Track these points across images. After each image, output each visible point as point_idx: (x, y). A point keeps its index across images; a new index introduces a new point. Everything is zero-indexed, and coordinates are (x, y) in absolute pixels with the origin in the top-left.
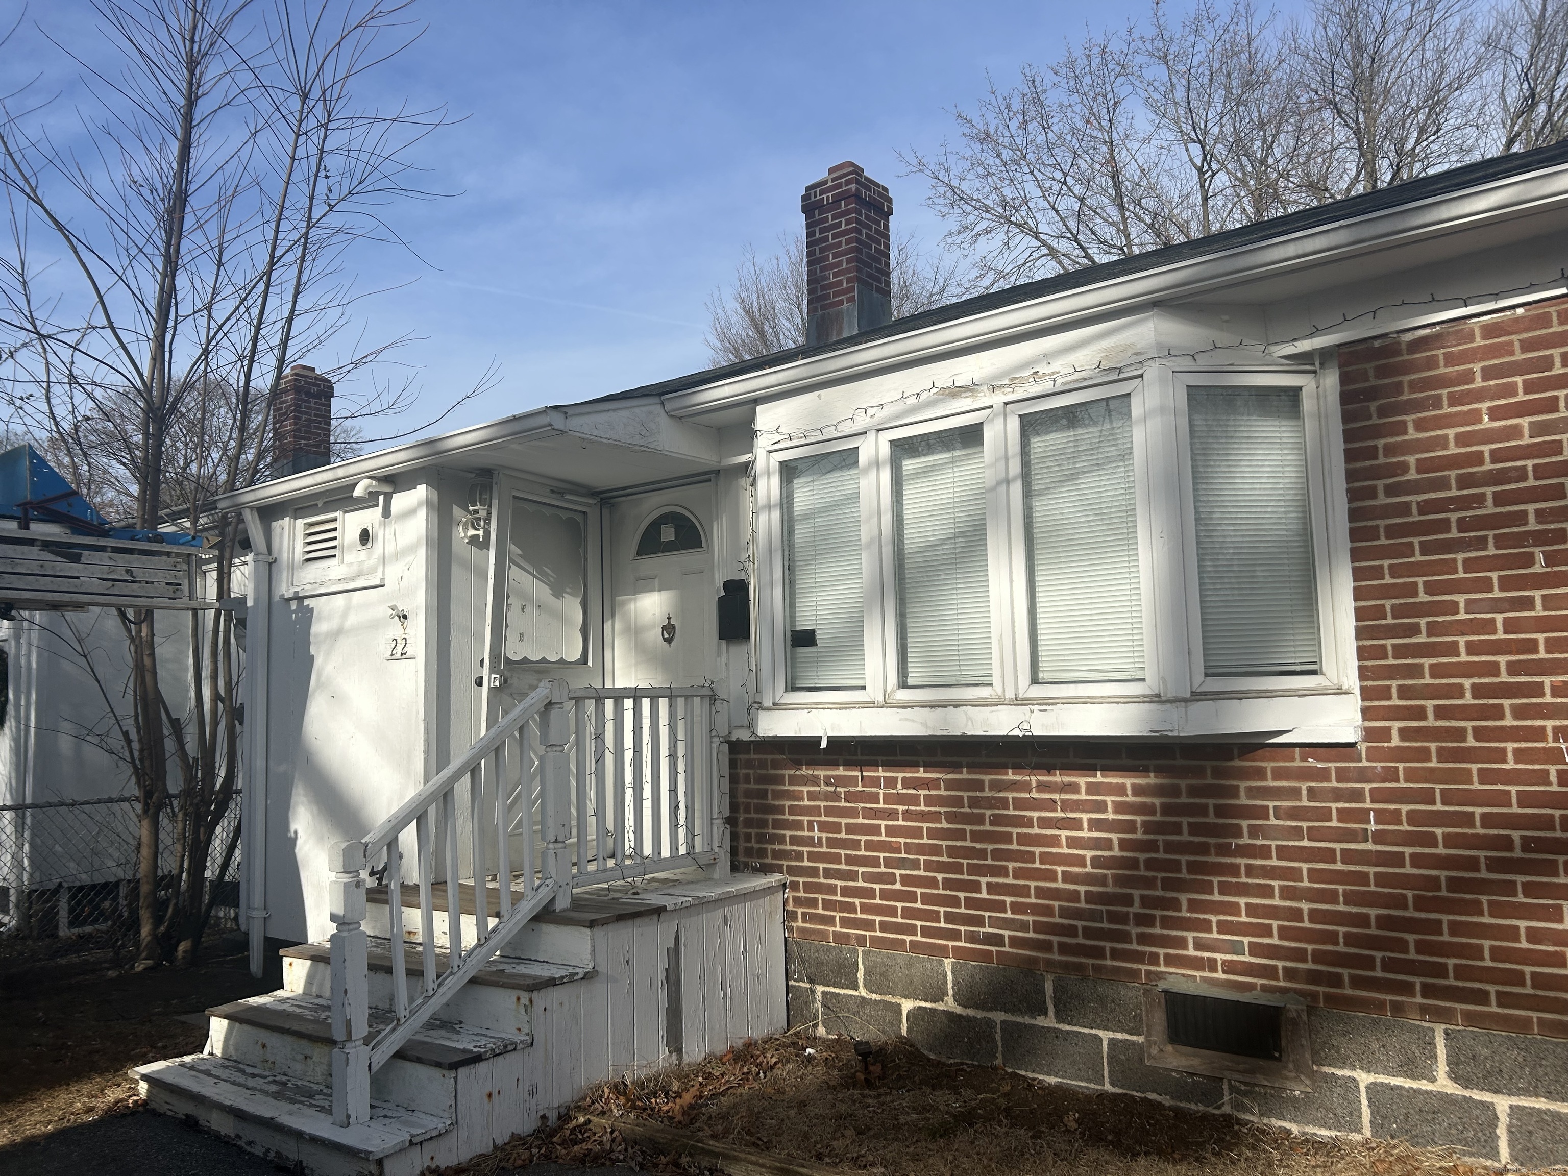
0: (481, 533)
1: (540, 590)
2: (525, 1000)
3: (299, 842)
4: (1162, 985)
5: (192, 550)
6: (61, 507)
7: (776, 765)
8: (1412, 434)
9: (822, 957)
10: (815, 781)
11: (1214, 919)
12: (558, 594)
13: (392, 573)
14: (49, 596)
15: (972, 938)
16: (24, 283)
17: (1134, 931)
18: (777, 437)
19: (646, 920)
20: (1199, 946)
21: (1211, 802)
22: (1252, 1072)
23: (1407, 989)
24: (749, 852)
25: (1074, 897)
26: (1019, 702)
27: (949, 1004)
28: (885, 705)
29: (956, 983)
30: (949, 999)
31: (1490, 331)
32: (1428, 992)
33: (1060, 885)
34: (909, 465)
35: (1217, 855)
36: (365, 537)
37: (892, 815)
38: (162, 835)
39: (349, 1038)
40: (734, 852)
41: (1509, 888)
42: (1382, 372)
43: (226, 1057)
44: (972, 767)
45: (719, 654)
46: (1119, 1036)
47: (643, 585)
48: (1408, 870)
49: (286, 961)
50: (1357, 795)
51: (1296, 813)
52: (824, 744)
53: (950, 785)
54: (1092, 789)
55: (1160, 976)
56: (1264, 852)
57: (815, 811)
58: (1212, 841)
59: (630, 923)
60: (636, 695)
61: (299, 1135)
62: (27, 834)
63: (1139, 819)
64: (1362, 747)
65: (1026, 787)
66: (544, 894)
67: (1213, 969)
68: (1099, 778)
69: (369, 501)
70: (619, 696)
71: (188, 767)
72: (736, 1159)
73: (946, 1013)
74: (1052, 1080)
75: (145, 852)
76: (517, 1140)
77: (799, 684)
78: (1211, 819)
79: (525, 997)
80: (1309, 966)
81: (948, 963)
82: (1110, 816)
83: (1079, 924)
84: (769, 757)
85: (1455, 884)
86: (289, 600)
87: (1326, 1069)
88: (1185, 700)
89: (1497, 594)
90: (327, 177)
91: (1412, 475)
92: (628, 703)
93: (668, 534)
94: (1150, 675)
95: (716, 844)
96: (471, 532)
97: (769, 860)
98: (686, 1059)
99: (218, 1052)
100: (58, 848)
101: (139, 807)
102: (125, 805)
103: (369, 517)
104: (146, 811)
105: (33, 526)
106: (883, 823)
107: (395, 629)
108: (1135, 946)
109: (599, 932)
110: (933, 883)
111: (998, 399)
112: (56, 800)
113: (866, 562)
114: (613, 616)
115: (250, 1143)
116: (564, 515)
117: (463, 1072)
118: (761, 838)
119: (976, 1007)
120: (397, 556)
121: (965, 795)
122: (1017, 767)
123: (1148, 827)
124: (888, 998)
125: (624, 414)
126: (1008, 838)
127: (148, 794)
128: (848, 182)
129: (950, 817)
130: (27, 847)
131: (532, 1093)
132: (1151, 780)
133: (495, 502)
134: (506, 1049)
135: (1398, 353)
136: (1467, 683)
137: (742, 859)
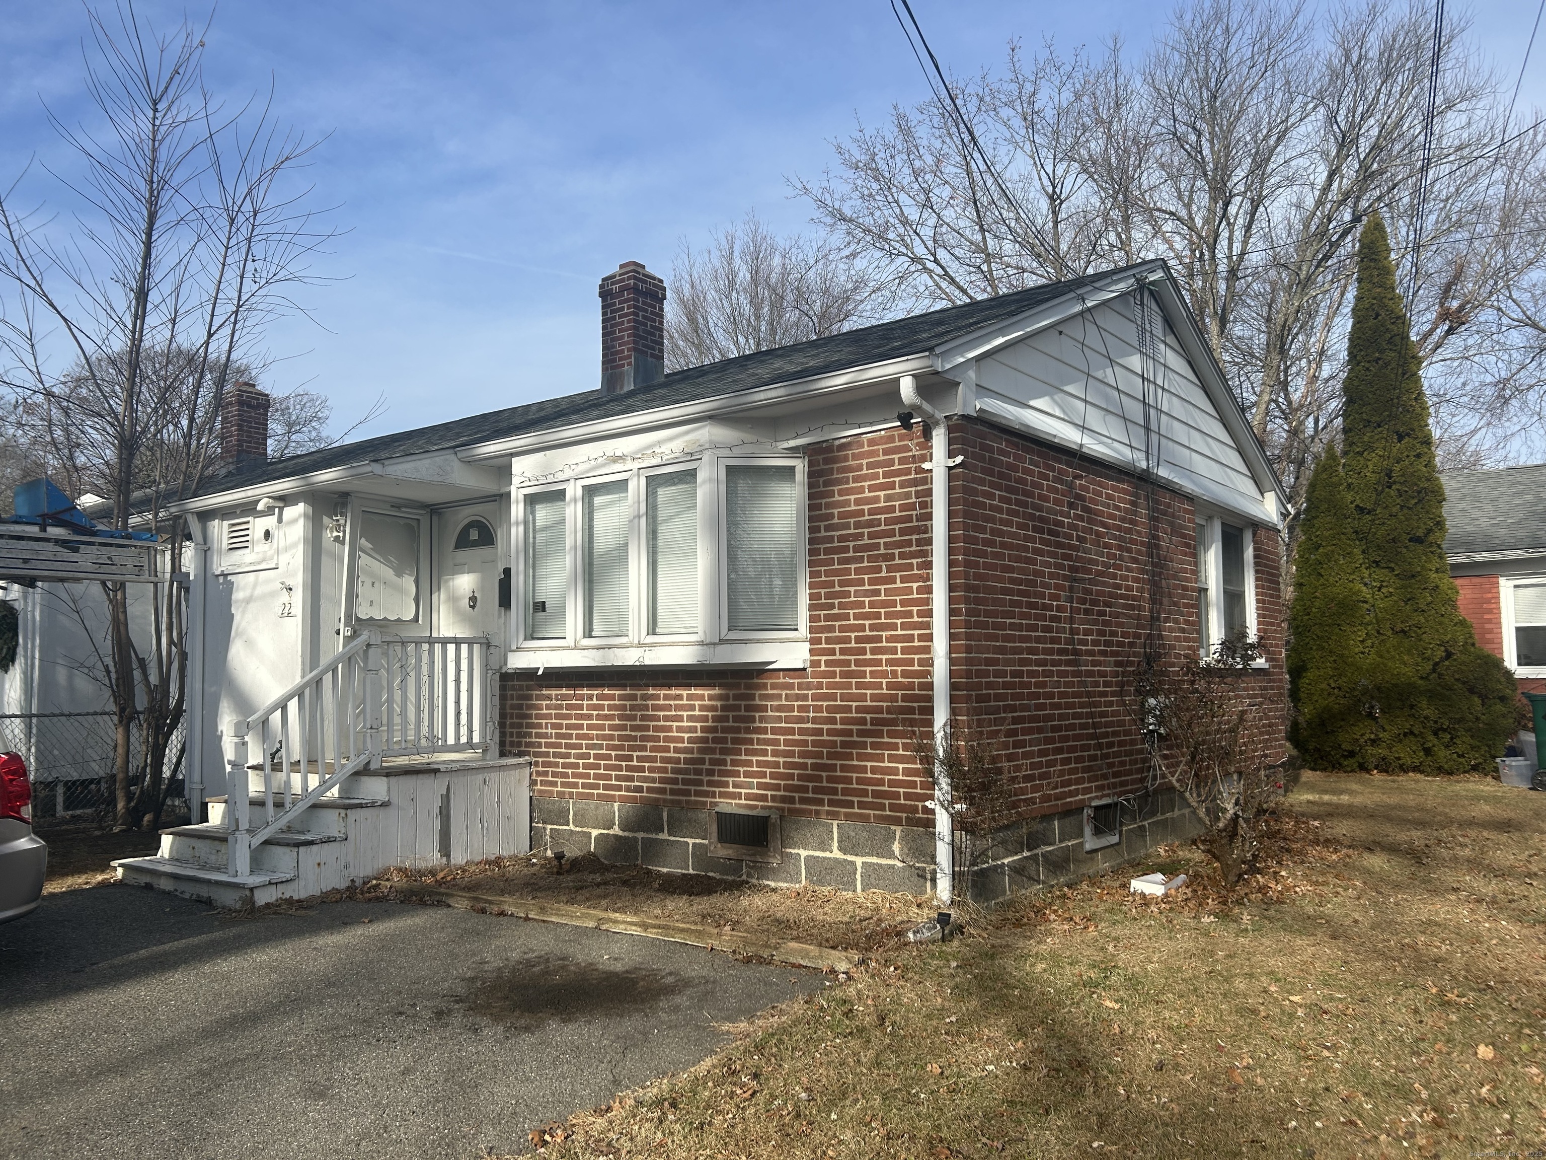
0: (341, 534)
1: (387, 572)
2: (343, 815)
3: (224, 738)
4: (717, 809)
5: (151, 544)
6: (66, 517)
7: (529, 688)
8: (837, 498)
9: (550, 806)
10: (549, 698)
11: (742, 769)
12: (399, 574)
13: (283, 560)
14: (60, 574)
15: (628, 789)
16: (32, 346)
17: (706, 779)
18: (523, 479)
19: (427, 776)
20: (735, 786)
21: (743, 703)
22: (754, 855)
23: (820, 802)
24: (512, 744)
25: (678, 761)
26: (640, 645)
27: (616, 830)
28: (576, 648)
29: (620, 817)
30: (616, 827)
31: (871, 442)
32: (831, 803)
33: (672, 755)
34: (598, 500)
35: (746, 733)
36: (267, 535)
37: (590, 717)
38: (132, 739)
39: (237, 829)
40: (502, 744)
41: (864, 745)
42: (827, 461)
43: (173, 859)
44: (633, 686)
45: (500, 617)
46: (697, 841)
47: (459, 569)
48: (825, 738)
49: (210, 805)
50: (805, 698)
51: (779, 708)
52: (540, 673)
53: (622, 697)
54: (690, 698)
55: (716, 804)
56: (764, 731)
57: (548, 716)
58: (742, 725)
59: (414, 777)
60: (457, 642)
61: (209, 882)
62: (33, 740)
63: (710, 714)
64: (809, 670)
65: (657, 697)
66: (363, 759)
67: (740, 799)
68: (693, 691)
69: (269, 511)
70: (445, 642)
71: (150, 690)
72: (452, 895)
73: (615, 836)
74: (665, 870)
75: (120, 750)
76: (335, 891)
77: (535, 635)
78: (743, 713)
79: (343, 812)
80: (782, 793)
81: (616, 805)
82: (697, 713)
83: (680, 777)
84: (524, 683)
85: (844, 744)
86: (218, 576)
87: (788, 850)
88: (714, 644)
89: (867, 587)
90: (254, 261)
91: (836, 521)
92: (451, 648)
93: (474, 535)
94: (700, 630)
95: (488, 738)
96: (335, 534)
97: (523, 749)
98: (453, 862)
99: (167, 856)
100: (56, 752)
101: (116, 718)
102: (106, 717)
103: (269, 522)
104: (121, 722)
105: (49, 529)
106: (585, 722)
107: (285, 597)
108: (705, 788)
109: (393, 780)
110: (609, 757)
111: (635, 466)
112: (57, 712)
113: (569, 560)
114: (439, 589)
115: (182, 893)
116: (402, 522)
117: (302, 849)
118: (519, 735)
119: (629, 830)
120: (286, 549)
121: (628, 703)
122: (655, 686)
123: (715, 719)
124: (585, 829)
125: (428, 461)
126: (647, 728)
127: (122, 710)
128: (629, 278)
129: (621, 718)
130: (33, 750)
131: (346, 867)
132: (716, 691)
133: (349, 515)
134: (329, 840)
135: (833, 451)
136: (853, 635)
137: (508, 748)
